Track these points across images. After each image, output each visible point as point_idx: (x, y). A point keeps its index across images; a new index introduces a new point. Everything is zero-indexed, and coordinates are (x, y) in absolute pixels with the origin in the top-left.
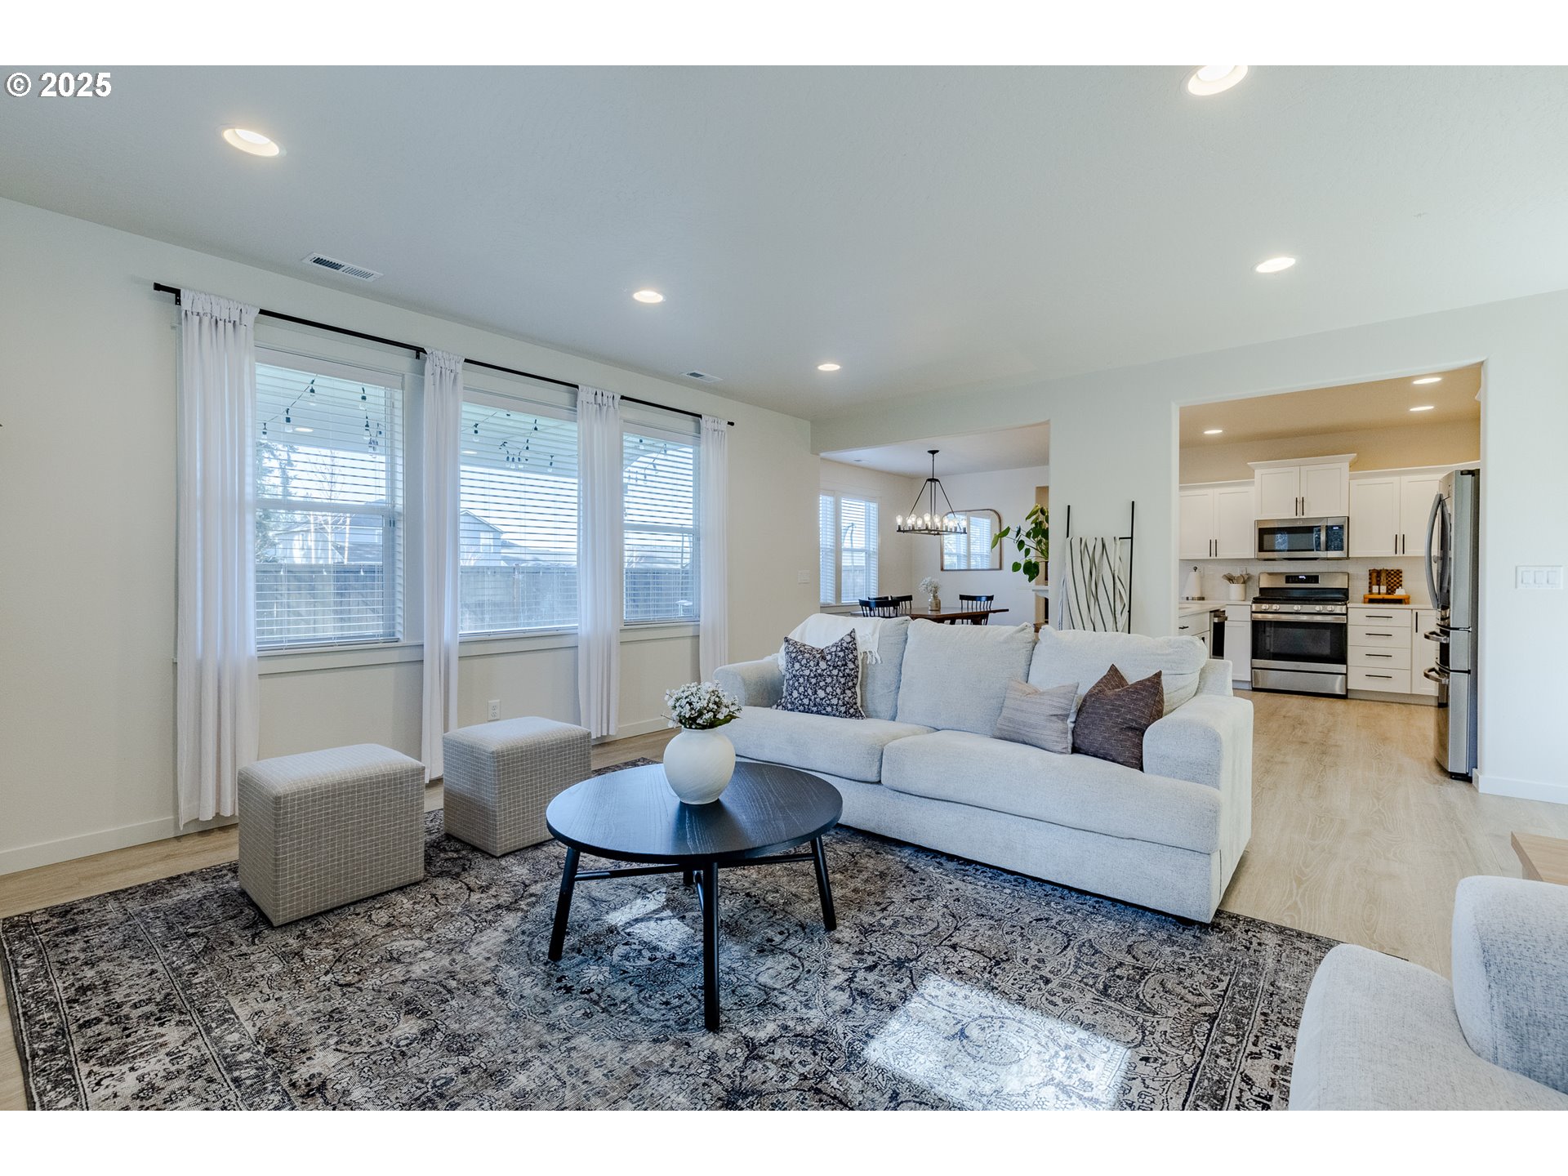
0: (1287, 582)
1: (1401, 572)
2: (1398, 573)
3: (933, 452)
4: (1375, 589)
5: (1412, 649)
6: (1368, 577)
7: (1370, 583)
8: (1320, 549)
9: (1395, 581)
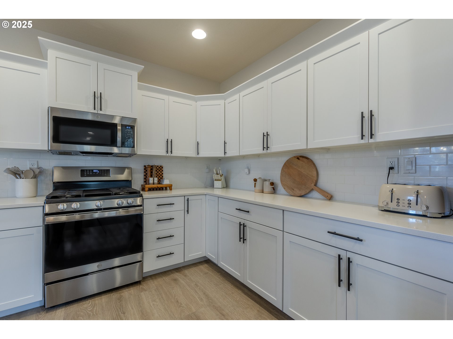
0: (82, 175)
1: (162, 168)
2: (161, 168)
4: (150, 180)
5: (184, 226)
6: (144, 171)
7: (145, 175)
8: (117, 145)
9: (159, 174)
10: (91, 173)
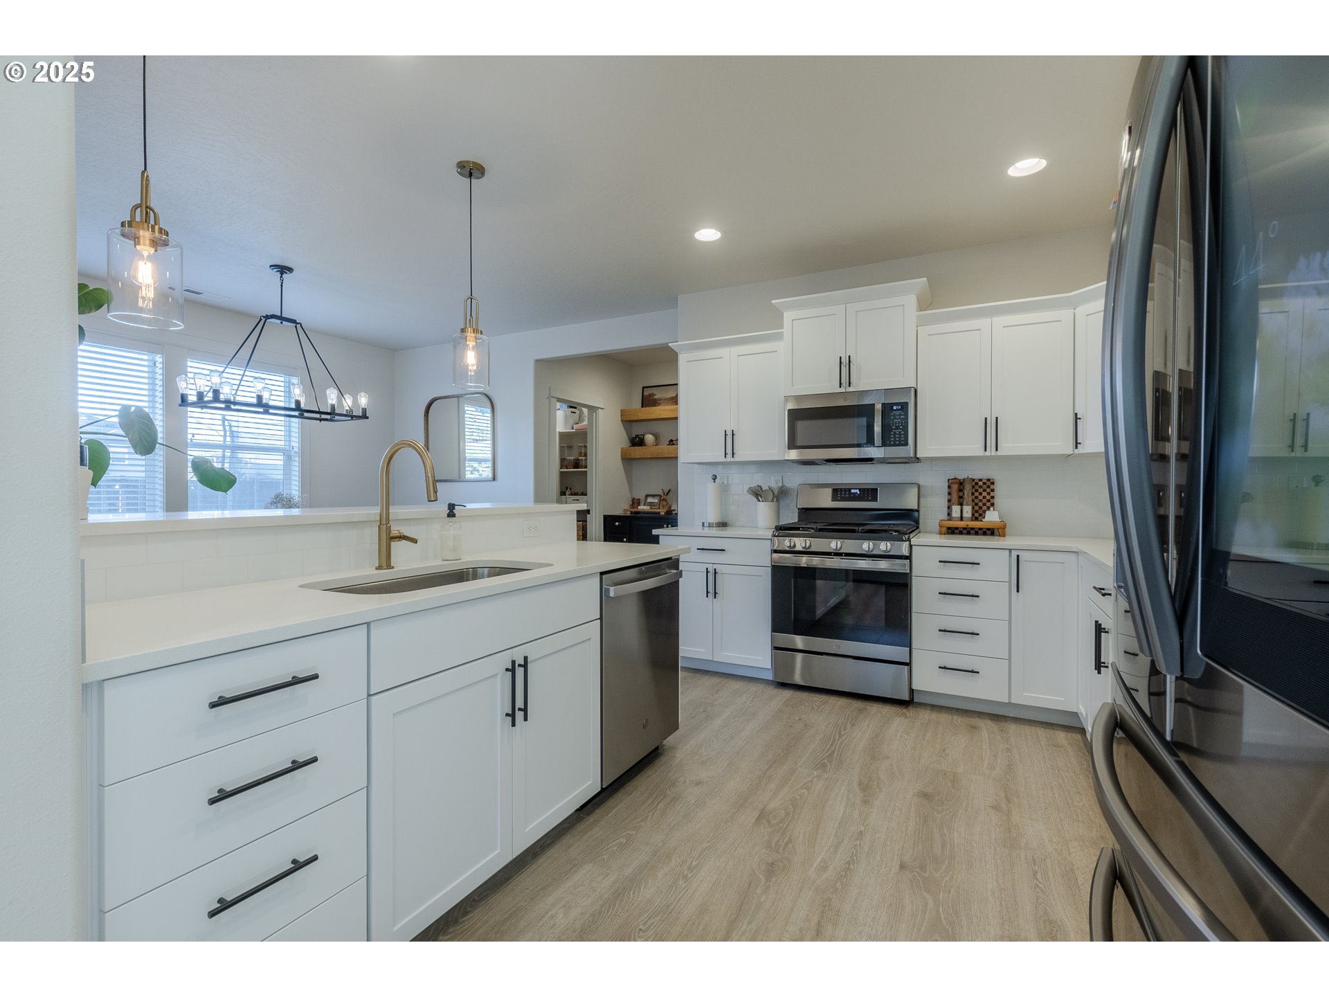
0: (836, 498)
1: (993, 483)
2: (990, 483)
3: (283, 270)
4: (956, 510)
5: (1010, 621)
6: (946, 490)
7: (949, 501)
8: (874, 443)
9: (984, 497)
10: (847, 496)
